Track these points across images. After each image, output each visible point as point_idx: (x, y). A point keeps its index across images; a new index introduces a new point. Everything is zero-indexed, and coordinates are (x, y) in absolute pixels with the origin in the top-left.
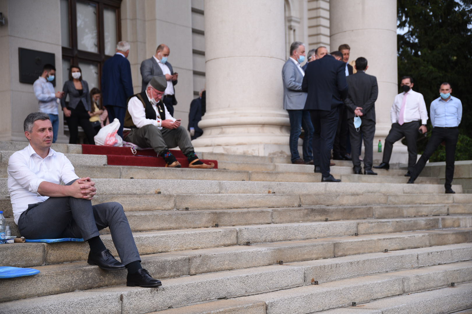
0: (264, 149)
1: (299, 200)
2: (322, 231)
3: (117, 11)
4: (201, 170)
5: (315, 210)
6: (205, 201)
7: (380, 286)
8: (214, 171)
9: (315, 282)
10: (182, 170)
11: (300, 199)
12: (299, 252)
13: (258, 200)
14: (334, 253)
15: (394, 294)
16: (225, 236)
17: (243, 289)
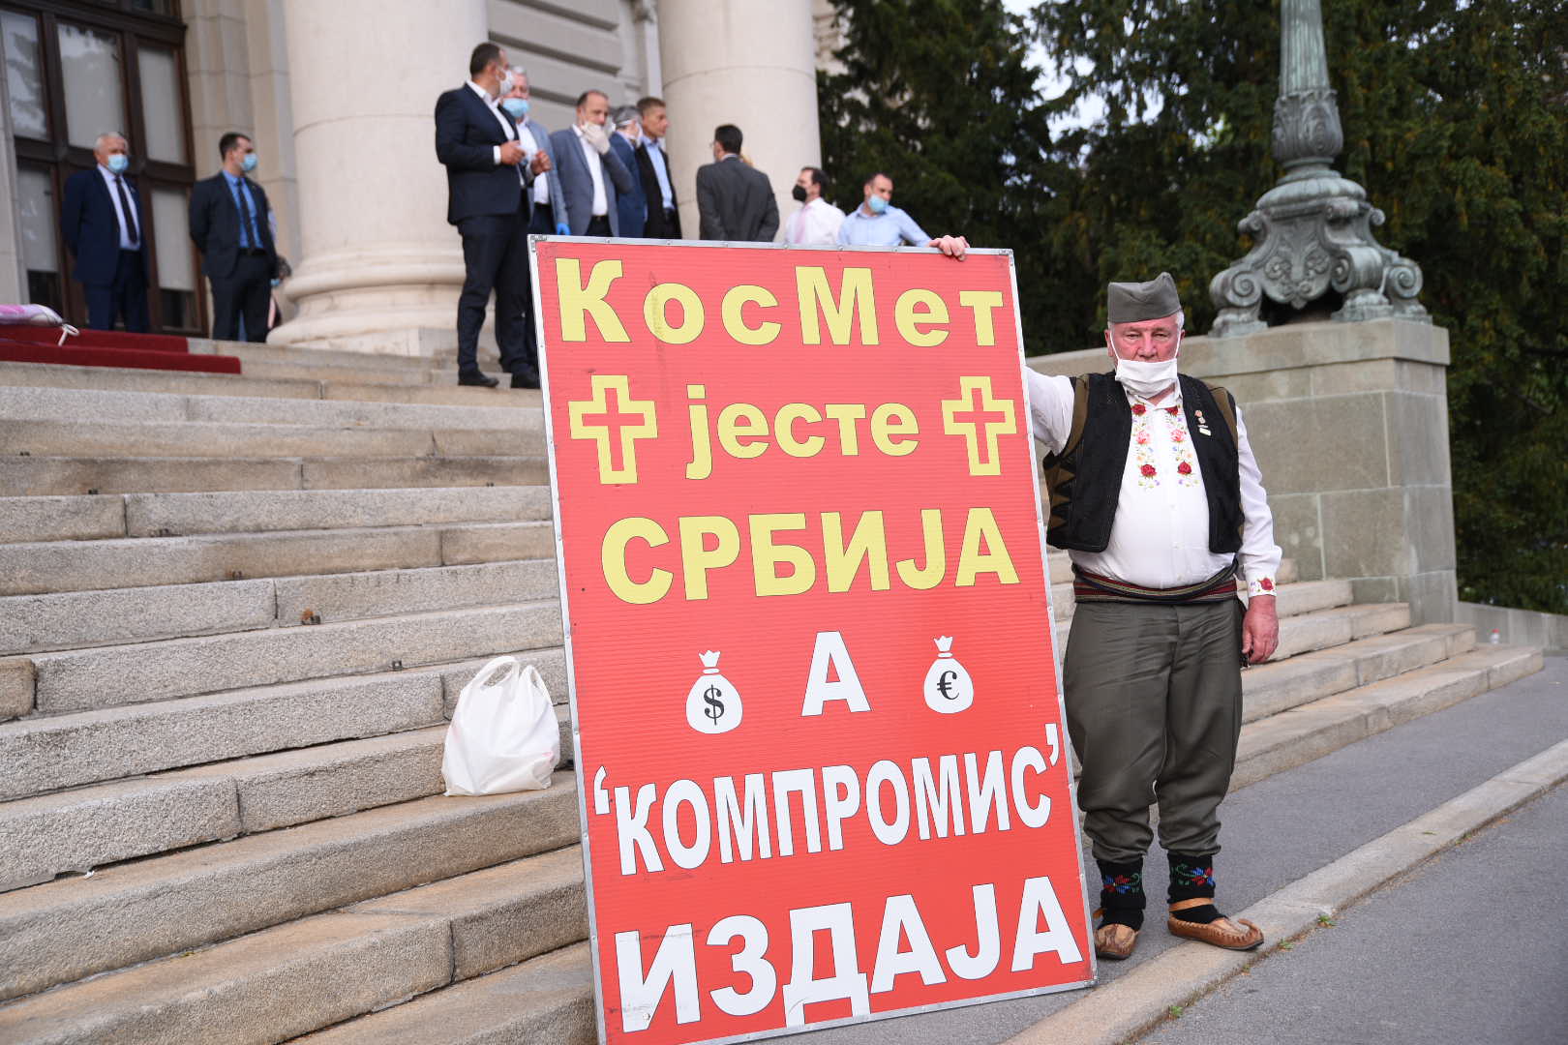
0: (420, 339)
1: (430, 442)
2: (438, 508)
3: (176, 53)
4: (154, 374)
5: (451, 462)
6: (98, 437)
7: (503, 621)
8: (201, 377)
9: (312, 619)
10: (86, 373)
11: (434, 440)
12: (312, 551)
13: (288, 440)
14: (442, 556)
15: (554, 644)
16: (76, 513)
17: (21, 635)
